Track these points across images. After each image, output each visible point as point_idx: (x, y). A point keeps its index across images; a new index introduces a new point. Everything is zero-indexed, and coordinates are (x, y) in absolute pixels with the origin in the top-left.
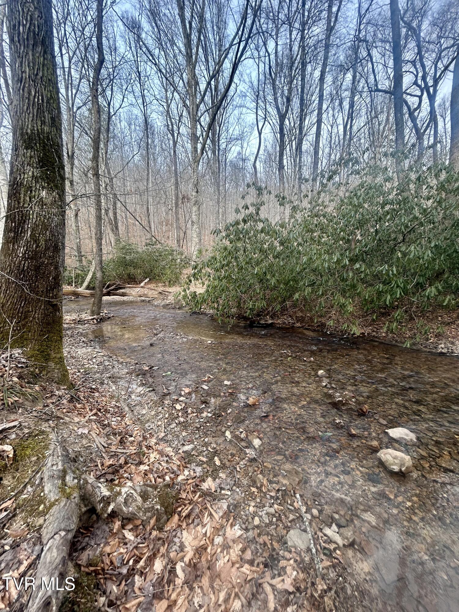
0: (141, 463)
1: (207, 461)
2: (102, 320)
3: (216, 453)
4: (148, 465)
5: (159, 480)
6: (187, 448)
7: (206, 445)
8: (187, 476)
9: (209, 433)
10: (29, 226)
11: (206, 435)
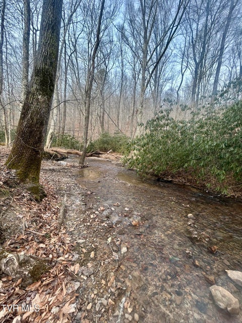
0: (42, 242)
1: (86, 253)
2: (84, 167)
3: (95, 249)
4: (46, 245)
5: (44, 256)
6: (81, 241)
7: (93, 242)
8: (66, 258)
9: (99, 235)
10: (30, 112)
11: (97, 236)
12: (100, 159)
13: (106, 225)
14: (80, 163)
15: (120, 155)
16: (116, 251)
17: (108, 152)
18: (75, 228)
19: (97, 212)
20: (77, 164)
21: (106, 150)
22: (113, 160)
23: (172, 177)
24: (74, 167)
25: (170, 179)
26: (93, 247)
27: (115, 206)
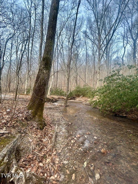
0: (41, 162)
1: (69, 174)
2: (67, 106)
3: (75, 171)
4: (43, 164)
5: (42, 174)
8: (55, 178)
9: (78, 159)
12: (75, 101)
13: (82, 150)
14: (65, 104)
15: (87, 98)
16: (91, 177)
17: (80, 97)
18: (61, 151)
19: (75, 138)
20: (63, 105)
21: (78, 96)
22: (83, 102)
23: (126, 114)
24: (61, 106)
25: (125, 115)
26: (74, 169)
27: (87, 134)
